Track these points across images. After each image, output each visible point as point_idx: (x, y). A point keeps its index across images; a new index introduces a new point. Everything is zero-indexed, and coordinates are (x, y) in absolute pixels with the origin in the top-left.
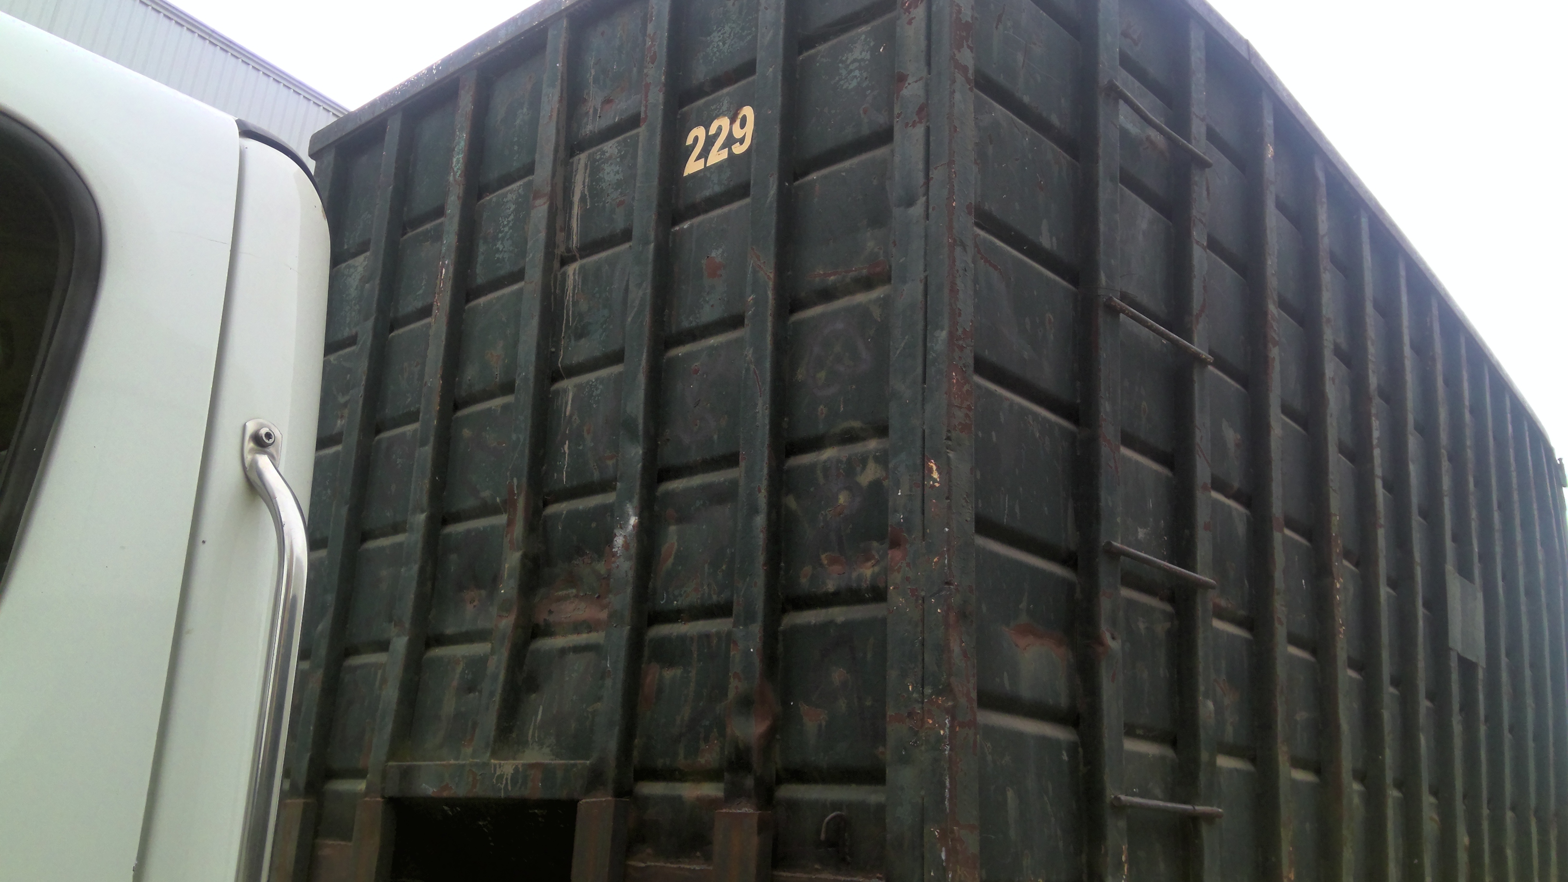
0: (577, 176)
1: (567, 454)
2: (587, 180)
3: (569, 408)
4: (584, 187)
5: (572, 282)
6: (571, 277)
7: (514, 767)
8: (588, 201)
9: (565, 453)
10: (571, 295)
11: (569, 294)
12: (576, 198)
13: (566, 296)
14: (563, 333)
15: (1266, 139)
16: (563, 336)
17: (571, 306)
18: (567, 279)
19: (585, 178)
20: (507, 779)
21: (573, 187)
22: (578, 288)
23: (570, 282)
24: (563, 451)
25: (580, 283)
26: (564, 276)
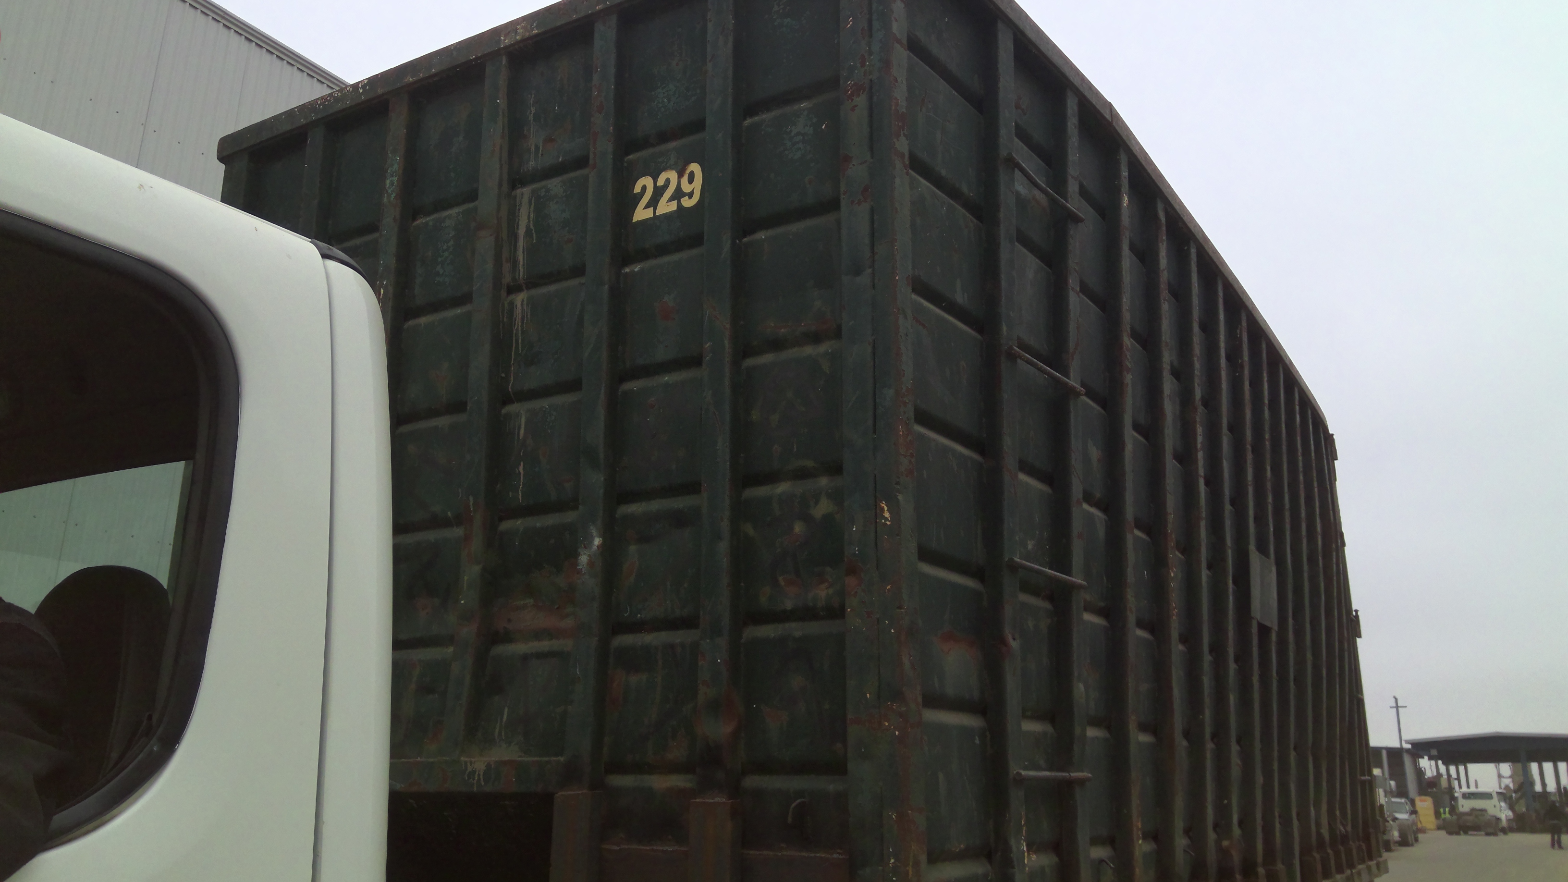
0: (521, 210)
1: (522, 475)
2: (532, 216)
3: (522, 432)
4: (529, 221)
5: (520, 311)
6: (519, 305)
7: (486, 764)
8: (534, 235)
9: (520, 473)
10: (520, 324)
11: (518, 324)
12: (522, 231)
13: (515, 325)
14: (513, 360)
15: (1123, 190)
16: (512, 362)
17: (520, 335)
18: (515, 309)
19: (529, 213)
20: (479, 775)
21: (517, 220)
22: (527, 318)
23: (518, 312)
24: (517, 472)
25: (529, 314)
26: (512, 304)
